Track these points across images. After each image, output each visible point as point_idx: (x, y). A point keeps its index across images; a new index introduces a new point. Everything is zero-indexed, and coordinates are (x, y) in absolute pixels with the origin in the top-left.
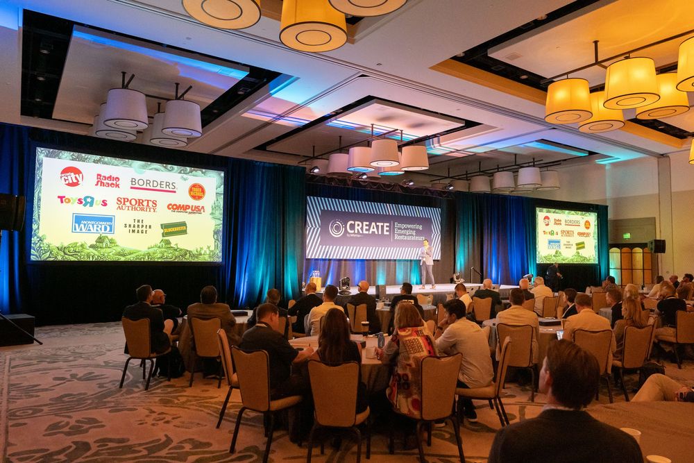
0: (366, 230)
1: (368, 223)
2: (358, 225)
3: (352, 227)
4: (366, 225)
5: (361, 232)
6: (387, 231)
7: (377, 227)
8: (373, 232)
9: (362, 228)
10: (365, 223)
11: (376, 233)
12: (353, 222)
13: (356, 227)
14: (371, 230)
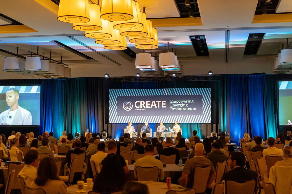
0: (148, 106)
1: (149, 102)
2: (143, 103)
3: (138, 104)
4: (148, 103)
5: (144, 107)
6: (164, 105)
7: (157, 103)
8: (154, 107)
9: (145, 105)
10: (147, 102)
11: (156, 107)
12: (139, 102)
13: (141, 105)
14: (152, 105)
